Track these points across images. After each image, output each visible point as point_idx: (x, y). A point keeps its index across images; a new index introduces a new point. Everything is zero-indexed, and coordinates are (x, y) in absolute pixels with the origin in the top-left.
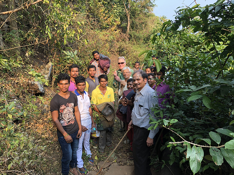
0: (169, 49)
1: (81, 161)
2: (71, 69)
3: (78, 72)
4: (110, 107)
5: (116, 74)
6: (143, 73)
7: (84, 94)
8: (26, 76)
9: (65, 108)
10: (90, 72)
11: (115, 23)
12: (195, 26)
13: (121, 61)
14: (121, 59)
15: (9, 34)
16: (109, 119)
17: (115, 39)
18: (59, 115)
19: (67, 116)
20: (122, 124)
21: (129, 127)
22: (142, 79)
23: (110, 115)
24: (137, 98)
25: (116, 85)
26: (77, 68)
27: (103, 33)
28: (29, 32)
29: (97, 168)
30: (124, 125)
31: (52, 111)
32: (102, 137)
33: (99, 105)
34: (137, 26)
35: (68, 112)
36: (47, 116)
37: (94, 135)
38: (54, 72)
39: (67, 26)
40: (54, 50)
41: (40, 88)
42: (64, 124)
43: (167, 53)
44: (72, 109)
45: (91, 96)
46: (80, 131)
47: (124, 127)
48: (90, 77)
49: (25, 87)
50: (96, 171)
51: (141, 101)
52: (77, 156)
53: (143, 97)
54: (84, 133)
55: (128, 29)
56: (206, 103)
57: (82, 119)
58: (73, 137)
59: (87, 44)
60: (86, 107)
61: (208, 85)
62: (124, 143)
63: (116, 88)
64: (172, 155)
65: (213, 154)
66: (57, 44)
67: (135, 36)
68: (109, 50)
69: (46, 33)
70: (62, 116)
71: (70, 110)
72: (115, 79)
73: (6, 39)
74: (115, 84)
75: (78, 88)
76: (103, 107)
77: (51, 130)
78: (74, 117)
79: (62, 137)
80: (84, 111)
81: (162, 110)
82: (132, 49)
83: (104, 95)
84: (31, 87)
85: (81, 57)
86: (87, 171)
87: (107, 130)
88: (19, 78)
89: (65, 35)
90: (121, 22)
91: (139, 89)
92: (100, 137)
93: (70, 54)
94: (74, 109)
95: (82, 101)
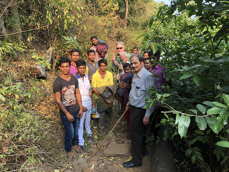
0: (166, 34)
1: (82, 140)
2: (72, 53)
3: (79, 56)
4: (110, 90)
5: (114, 59)
6: (140, 56)
7: (84, 77)
8: (28, 60)
9: (67, 90)
10: (90, 57)
11: (113, 9)
12: (190, 11)
13: (119, 46)
14: (120, 44)
15: (11, 19)
16: (109, 101)
17: (114, 25)
18: (61, 96)
19: (69, 97)
20: (120, 106)
21: (127, 108)
22: (139, 62)
23: (109, 98)
24: (134, 80)
25: (115, 70)
26: (78, 52)
27: (101, 19)
28: (30, 17)
29: (97, 146)
30: (122, 108)
31: (54, 92)
32: (101, 118)
33: (99, 88)
34: (135, 12)
35: (69, 93)
36: (49, 99)
37: (94, 116)
38: (55, 56)
39: (67, 11)
40: (54, 35)
41: (42, 72)
42: (66, 105)
43: (164, 38)
44: (73, 91)
45: (91, 79)
46: (81, 112)
47: (122, 109)
48: (90, 62)
49: (28, 71)
50: (96, 149)
51: (138, 83)
52: (79, 135)
53: (140, 79)
54: (84, 113)
55: (127, 15)
56: (196, 81)
57: (82, 100)
58: (75, 116)
59: (86, 29)
60: (86, 90)
61: (199, 65)
62: (122, 124)
63: (114, 72)
64: (166, 132)
65: (198, 121)
66: (57, 30)
67: (133, 22)
68: (108, 36)
69: (47, 18)
70: (64, 97)
71: (71, 92)
72: (113, 64)
73: (9, 24)
74: (113, 68)
75: (78, 71)
76: (103, 90)
77: (53, 112)
78: (75, 98)
79: (65, 117)
80: (85, 93)
81: (157, 91)
82: (130, 34)
83: (104, 78)
84: (33, 71)
85: (80, 42)
86: (88, 148)
87: (107, 112)
88: (22, 62)
89: (65, 20)
90: (119, 8)
91: (137, 72)
92: (100, 118)
93: (69, 39)
94: (75, 91)
95: (83, 84)
